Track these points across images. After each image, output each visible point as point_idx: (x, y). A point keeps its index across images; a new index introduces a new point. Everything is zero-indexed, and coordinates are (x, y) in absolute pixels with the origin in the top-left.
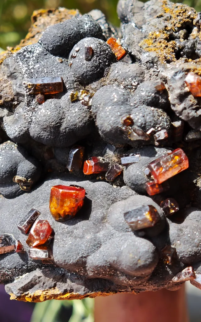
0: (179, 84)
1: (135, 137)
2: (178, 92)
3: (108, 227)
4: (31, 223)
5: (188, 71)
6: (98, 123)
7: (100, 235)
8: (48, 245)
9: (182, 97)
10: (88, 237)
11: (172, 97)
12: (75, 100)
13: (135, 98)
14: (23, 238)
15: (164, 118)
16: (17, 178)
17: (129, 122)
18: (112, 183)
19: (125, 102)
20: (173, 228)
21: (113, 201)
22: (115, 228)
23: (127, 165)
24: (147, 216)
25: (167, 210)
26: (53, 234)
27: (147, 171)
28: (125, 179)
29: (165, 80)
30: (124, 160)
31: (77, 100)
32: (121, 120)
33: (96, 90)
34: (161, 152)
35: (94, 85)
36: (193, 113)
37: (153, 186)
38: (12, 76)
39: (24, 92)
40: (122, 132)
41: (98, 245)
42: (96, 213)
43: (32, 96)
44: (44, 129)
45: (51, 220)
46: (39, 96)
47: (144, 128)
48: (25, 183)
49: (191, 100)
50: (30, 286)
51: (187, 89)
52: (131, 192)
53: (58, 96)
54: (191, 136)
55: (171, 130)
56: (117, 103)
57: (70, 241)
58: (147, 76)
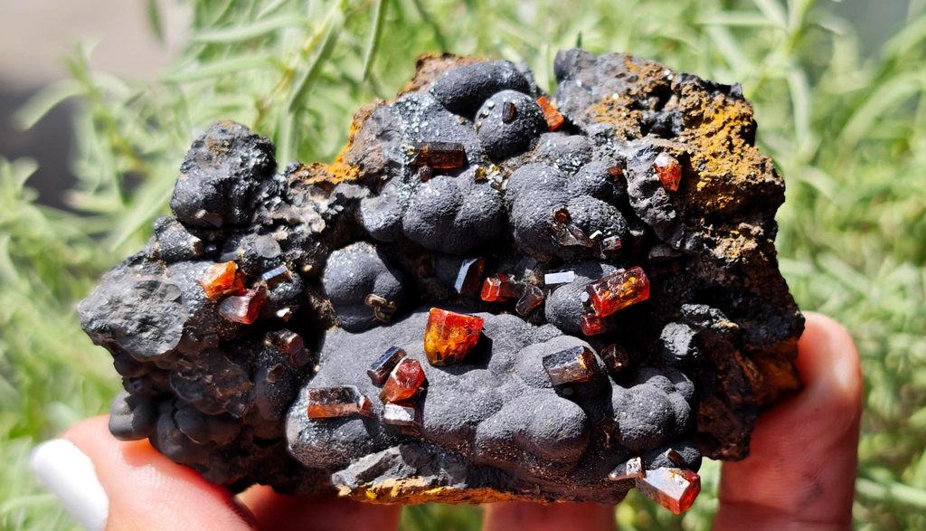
0: (646, 167)
1: (572, 240)
2: (641, 178)
3: (516, 379)
4: (389, 366)
5: (660, 150)
6: (515, 215)
7: (502, 390)
8: (415, 400)
9: (648, 188)
10: (483, 391)
11: (632, 187)
12: (480, 179)
13: (577, 183)
14: (374, 393)
15: (617, 219)
16: (374, 297)
17: (564, 217)
18: (526, 318)
19: (560, 186)
20: (618, 392)
21: (526, 343)
22: (527, 381)
23: (554, 287)
24: (580, 361)
25: (610, 362)
26: (426, 384)
27: (585, 297)
28: (548, 310)
29: (623, 163)
30: (550, 278)
31: (485, 181)
32: (551, 213)
33: (514, 168)
34: (608, 270)
35: (512, 162)
36: (662, 215)
37: (592, 320)
38: (384, 135)
39: (401, 160)
40: (551, 231)
41: (496, 406)
42: (498, 357)
43: (413, 168)
44: (428, 219)
45: (425, 364)
46: (425, 168)
47: (586, 228)
48: (383, 307)
49: (660, 194)
50: (377, 471)
51: (656, 177)
52: (555, 330)
53: (454, 173)
54: (657, 253)
55: (626, 238)
56: (547, 186)
57: (452, 395)
58: (595, 154)
